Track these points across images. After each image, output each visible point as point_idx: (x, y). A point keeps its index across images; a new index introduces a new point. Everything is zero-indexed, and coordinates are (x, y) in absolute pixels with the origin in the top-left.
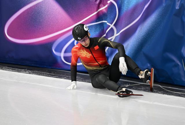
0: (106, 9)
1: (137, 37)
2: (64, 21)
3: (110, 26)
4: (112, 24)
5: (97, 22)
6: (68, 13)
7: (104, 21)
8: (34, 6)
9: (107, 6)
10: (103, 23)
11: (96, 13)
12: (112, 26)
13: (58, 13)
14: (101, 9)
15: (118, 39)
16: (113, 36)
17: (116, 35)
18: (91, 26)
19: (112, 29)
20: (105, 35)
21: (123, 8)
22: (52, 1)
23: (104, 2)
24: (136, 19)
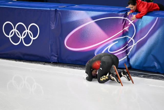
2: (102, 36)
3: (130, 39)
4: (131, 37)
5: (123, 36)
7: (127, 36)
9: (128, 27)
11: (122, 31)
12: (132, 39)
13: (98, 31)
14: (125, 29)
15: (135, 47)
16: (132, 45)
17: (134, 44)
18: (119, 39)
19: (132, 41)
20: (127, 45)
21: (138, 27)
22: (95, 24)
23: (127, 24)
24: (146, 34)
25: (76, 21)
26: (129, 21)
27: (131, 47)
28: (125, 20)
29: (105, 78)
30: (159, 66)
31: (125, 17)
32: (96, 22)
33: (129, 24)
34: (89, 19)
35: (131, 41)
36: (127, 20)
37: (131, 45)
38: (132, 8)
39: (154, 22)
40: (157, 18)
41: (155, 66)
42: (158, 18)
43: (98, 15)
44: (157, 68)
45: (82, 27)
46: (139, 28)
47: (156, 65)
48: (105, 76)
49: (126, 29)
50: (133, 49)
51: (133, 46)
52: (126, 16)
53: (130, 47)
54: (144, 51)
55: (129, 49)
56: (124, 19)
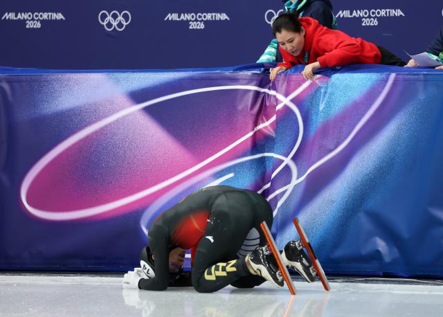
0: (272, 125)
1: (352, 178)
2: (170, 160)
3: (283, 161)
4: (287, 156)
5: (253, 154)
6: (181, 140)
7: (266, 154)
8: (96, 133)
9: (274, 118)
10: (265, 157)
11: (251, 134)
12: (288, 161)
13: (156, 143)
14: (261, 126)
15: (300, 190)
16: (289, 183)
17: (297, 180)
18: (240, 163)
19: (287, 168)
20: (268, 185)
21: (314, 117)
22: (142, 117)
23: (269, 110)
24: (346, 138)
25: (70, 110)
26: (280, 97)
27: (283, 193)
28: (262, 96)
29: (224, 269)
30: (395, 250)
31: (261, 85)
32: (147, 110)
33: (279, 107)
34: (124, 100)
35: (284, 167)
36: (268, 95)
37: (285, 185)
38: (291, 44)
39: (380, 93)
40: (393, 76)
41: (378, 251)
42: (397, 75)
43: (156, 84)
44: (387, 259)
45: (92, 134)
46: (318, 120)
47: (380, 249)
48: (224, 264)
49: (266, 127)
50: (289, 197)
51: (290, 187)
52: (264, 83)
53: (277, 192)
54: (333, 202)
55: (276, 199)
56: (257, 94)
